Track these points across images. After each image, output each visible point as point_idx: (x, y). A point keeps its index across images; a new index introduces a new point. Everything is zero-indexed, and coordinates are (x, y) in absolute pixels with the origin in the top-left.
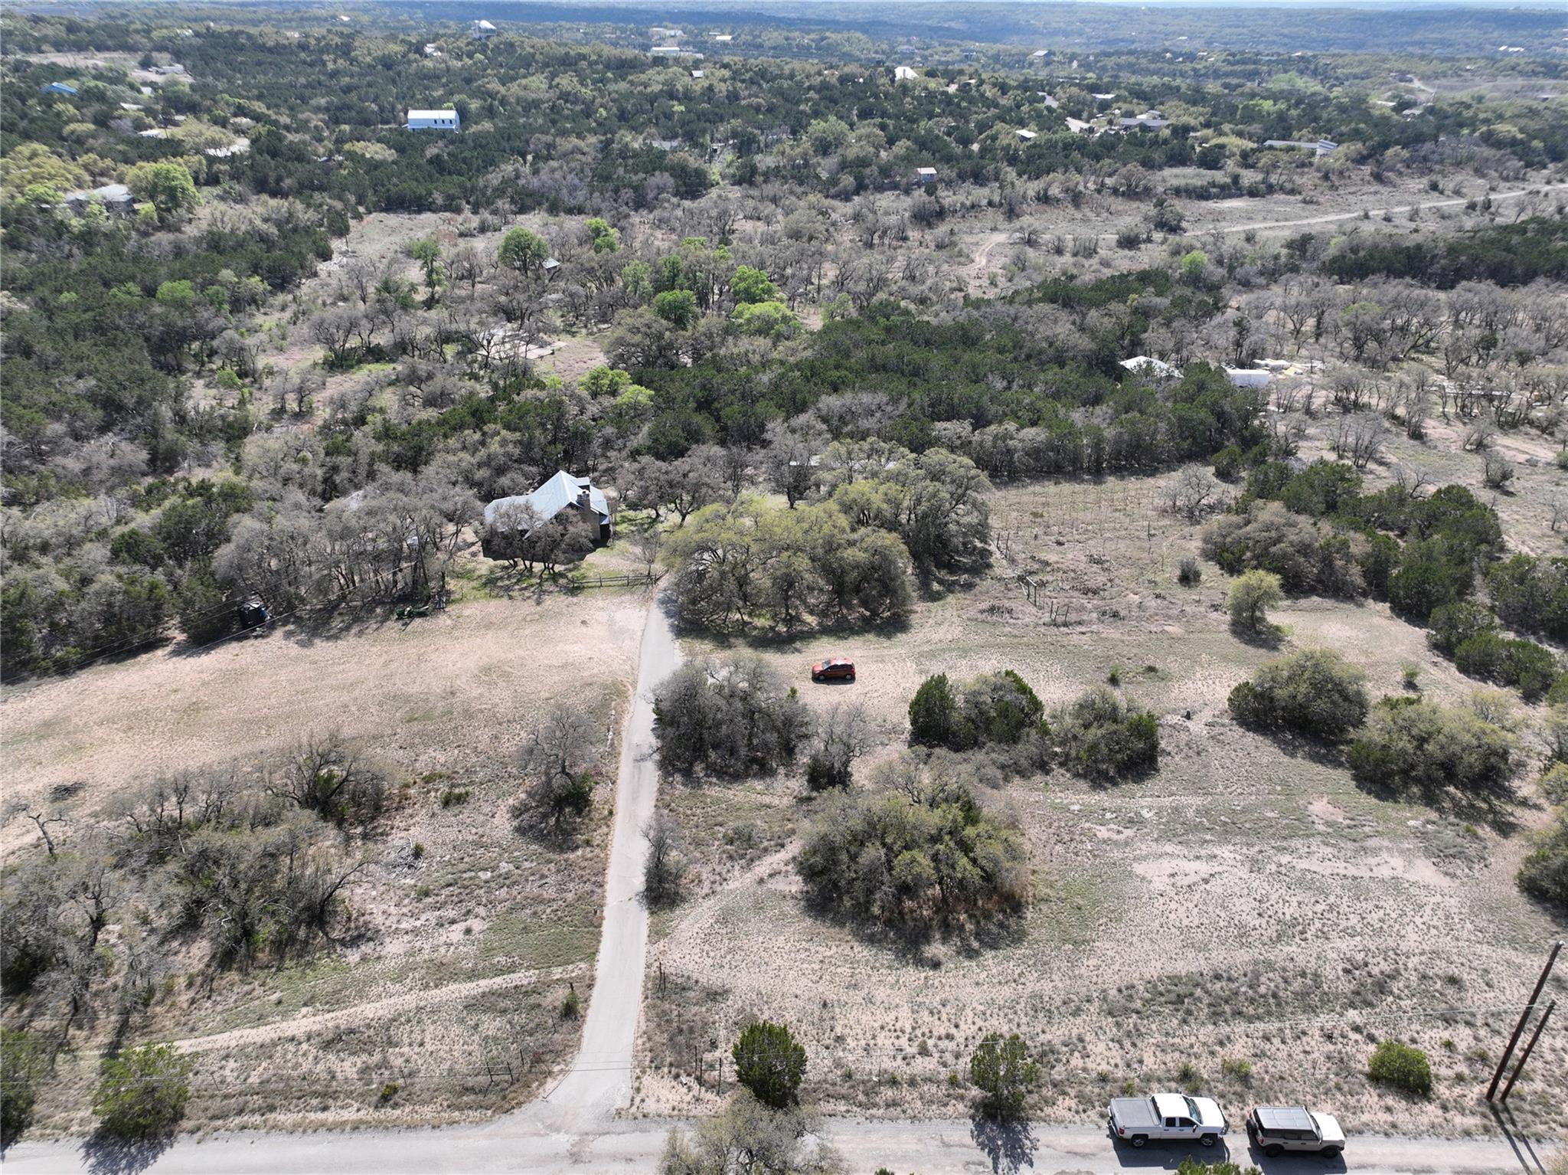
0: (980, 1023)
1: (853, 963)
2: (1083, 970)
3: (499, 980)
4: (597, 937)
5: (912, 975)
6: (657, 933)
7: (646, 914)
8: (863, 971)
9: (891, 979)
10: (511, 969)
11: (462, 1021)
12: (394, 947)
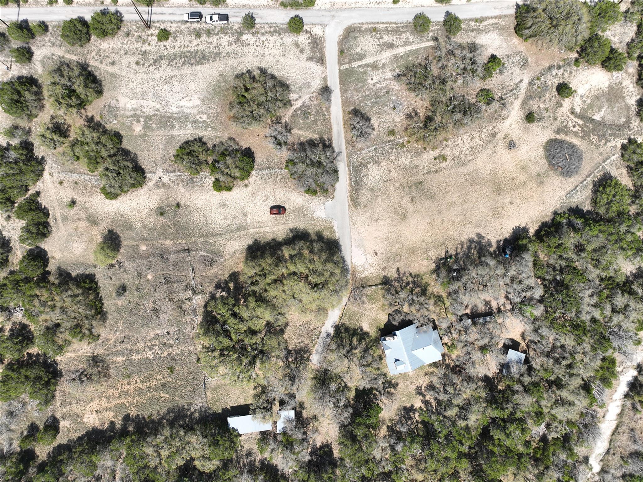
0: (250, 50)
1: (277, 69)
2: (223, 66)
3: (361, 64)
4: (340, 78)
5: (263, 65)
6: (325, 79)
7: (329, 85)
8: (275, 67)
9: (269, 64)
10: (358, 67)
11: (366, 51)
12: (389, 75)
